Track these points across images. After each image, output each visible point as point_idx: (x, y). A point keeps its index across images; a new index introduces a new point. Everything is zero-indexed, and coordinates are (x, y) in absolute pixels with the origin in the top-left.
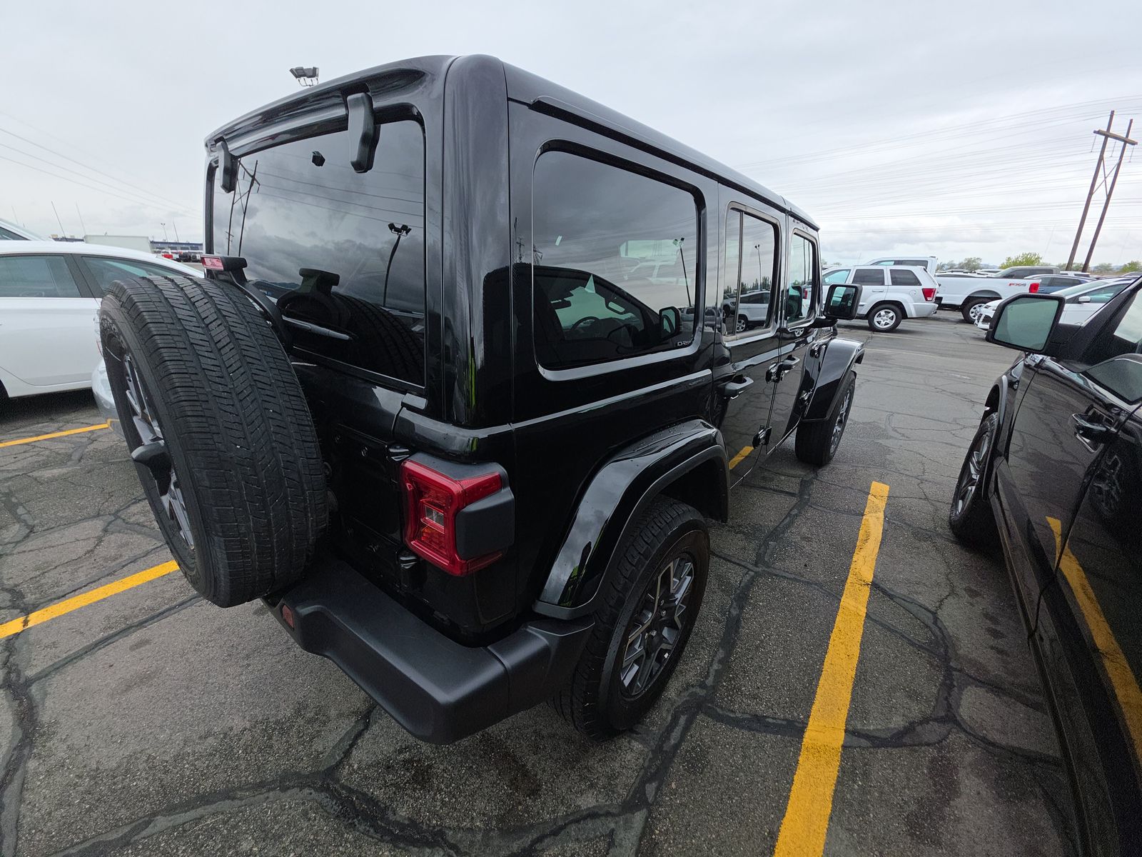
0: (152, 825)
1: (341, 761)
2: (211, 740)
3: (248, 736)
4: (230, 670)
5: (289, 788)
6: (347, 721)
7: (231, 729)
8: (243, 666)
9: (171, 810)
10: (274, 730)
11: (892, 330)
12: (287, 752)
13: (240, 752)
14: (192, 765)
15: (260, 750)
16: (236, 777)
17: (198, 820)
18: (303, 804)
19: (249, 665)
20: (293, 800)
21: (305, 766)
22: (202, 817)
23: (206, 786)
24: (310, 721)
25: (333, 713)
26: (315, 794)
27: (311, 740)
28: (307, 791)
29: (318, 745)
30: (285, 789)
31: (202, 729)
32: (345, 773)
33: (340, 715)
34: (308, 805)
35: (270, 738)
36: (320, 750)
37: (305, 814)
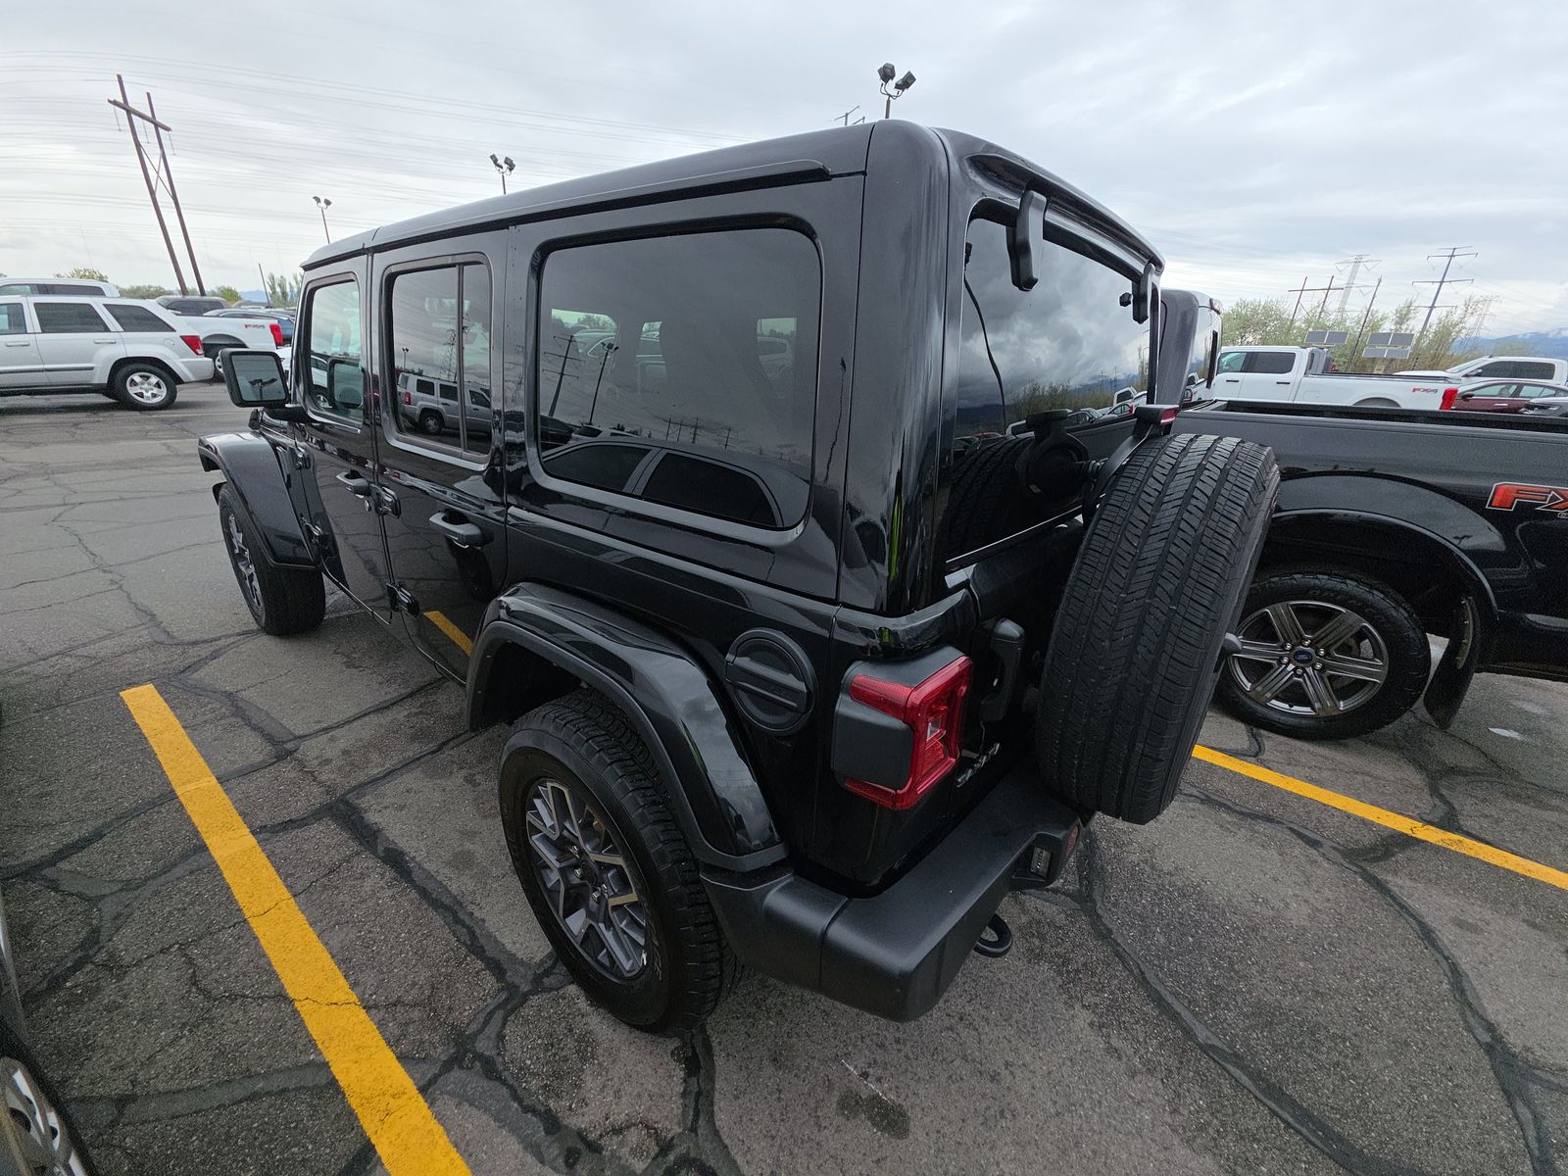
0: (1210, 1042)
1: (1064, 893)
2: (1115, 1042)
3: (1089, 999)
4: (1025, 1089)
5: (1108, 929)
6: (1027, 904)
7: (1091, 1024)
8: (1011, 1073)
9: (1188, 1033)
10: (1068, 972)
11: (169, 404)
12: (1080, 946)
13: (1106, 995)
14: (1146, 1043)
15: (1093, 974)
16: (1127, 983)
17: (1176, 995)
18: (1110, 910)
19: (1007, 1064)
20: (1111, 920)
21: (1083, 921)
22: (1171, 993)
23: (1150, 1010)
24: (1042, 938)
25: (1024, 919)
26: (1099, 904)
27: (1060, 928)
28: (1100, 912)
29: (1061, 919)
30: (1110, 931)
31: (1111, 1064)
32: (1071, 887)
33: (1024, 911)
34: (1109, 906)
35: (1077, 971)
36: (1063, 916)
37: (1115, 905)
